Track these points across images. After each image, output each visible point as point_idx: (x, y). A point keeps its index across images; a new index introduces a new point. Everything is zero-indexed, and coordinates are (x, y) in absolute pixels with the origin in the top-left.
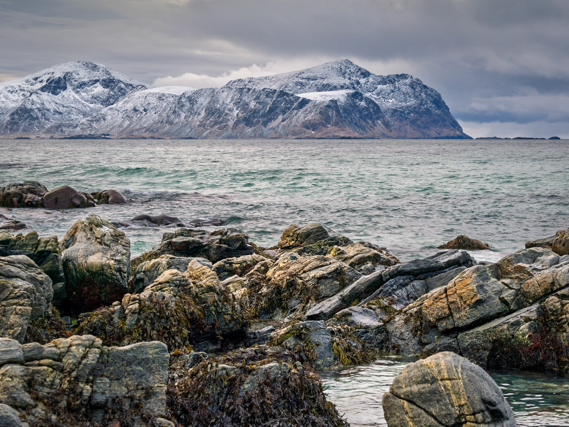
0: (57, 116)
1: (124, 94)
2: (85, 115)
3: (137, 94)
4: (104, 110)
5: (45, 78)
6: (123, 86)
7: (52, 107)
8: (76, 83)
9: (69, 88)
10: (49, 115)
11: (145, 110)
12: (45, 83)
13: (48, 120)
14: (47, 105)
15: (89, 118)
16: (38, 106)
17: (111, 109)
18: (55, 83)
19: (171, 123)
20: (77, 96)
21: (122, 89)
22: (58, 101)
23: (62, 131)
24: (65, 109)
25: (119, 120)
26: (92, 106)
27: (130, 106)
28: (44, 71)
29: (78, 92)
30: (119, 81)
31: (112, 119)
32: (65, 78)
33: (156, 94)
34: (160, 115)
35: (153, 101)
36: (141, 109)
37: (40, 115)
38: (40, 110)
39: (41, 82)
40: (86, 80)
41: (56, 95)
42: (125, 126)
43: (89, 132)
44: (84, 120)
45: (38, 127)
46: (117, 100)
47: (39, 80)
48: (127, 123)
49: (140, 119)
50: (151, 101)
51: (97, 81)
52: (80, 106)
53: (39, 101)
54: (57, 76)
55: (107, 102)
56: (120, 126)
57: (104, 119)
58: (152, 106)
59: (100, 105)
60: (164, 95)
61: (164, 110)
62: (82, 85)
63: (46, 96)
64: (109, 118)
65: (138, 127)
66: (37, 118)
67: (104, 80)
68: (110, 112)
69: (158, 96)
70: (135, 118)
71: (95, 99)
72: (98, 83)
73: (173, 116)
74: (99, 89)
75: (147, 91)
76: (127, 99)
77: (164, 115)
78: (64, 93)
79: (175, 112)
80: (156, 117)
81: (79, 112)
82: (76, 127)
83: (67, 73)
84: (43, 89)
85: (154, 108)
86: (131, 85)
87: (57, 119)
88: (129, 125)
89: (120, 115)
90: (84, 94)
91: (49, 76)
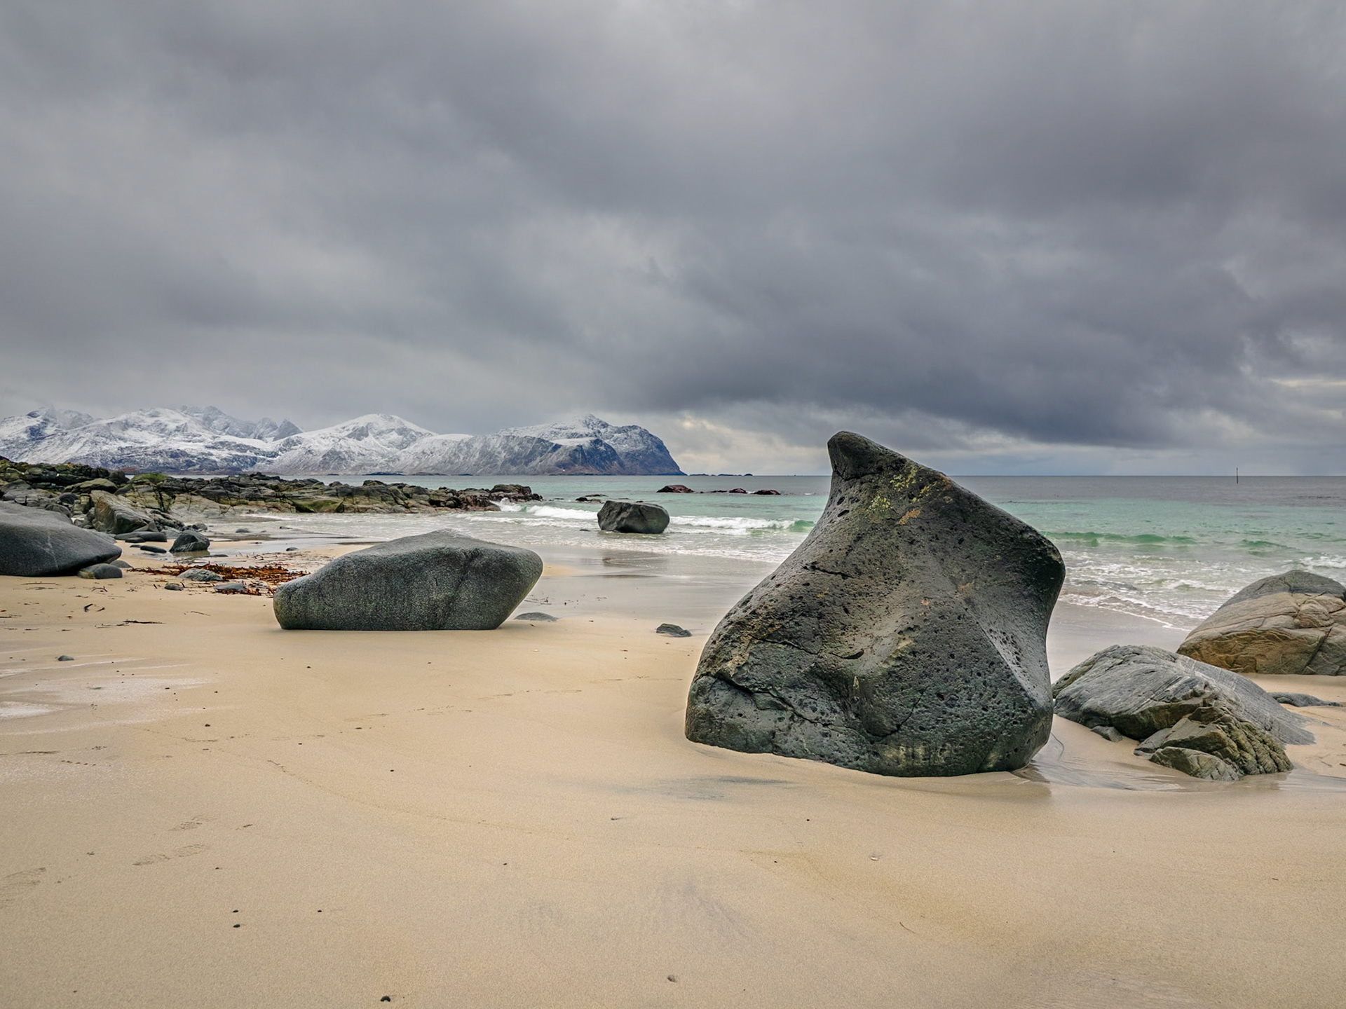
0: (361, 457)
1: (414, 440)
2: (383, 456)
3: (425, 440)
4: (399, 453)
5: (351, 427)
6: (413, 433)
7: (356, 450)
8: (376, 431)
9: (371, 435)
10: (354, 456)
11: (432, 453)
12: (351, 432)
13: (354, 460)
14: (353, 449)
15: (386, 459)
16: (346, 449)
17: (405, 452)
18: (359, 431)
19: (452, 463)
20: (377, 442)
21: (413, 436)
22: (361, 446)
23: (364, 469)
24: (367, 452)
25: (410, 460)
26: (389, 449)
27: (419, 450)
28: (350, 422)
29: (377, 438)
30: (411, 430)
31: (405, 459)
32: (367, 427)
33: (440, 440)
34: (443, 457)
35: (438, 446)
36: (429, 452)
37: (347, 456)
38: (346, 453)
39: (348, 430)
40: (384, 429)
41: (360, 440)
42: (416, 465)
43: (386, 470)
44: (382, 461)
45: (345, 466)
46: (408, 445)
47: (346, 429)
48: (417, 462)
49: (428, 460)
50: (436, 446)
51: (393, 430)
52: (379, 449)
53: (346, 446)
54: (361, 426)
55: (401, 446)
56: (412, 465)
57: (399, 460)
58: (437, 449)
59: (395, 449)
60: (446, 441)
61: (447, 453)
62: (380, 433)
63: (352, 441)
64: (402, 459)
65: (426, 466)
66: (345, 459)
67: (398, 429)
68: (403, 454)
69: (442, 441)
70: (423, 459)
71: (391, 443)
72: (394, 432)
73: (453, 458)
74: (394, 436)
75: (433, 438)
76: (417, 444)
77: (447, 457)
78: (366, 439)
79: (455, 454)
80: (440, 458)
81: (379, 454)
82: (376, 466)
83: (369, 424)
84: (349, 436)
85: (439, 451)
86: (420, 433)
87: (361, 460)
88: (419, 465)
89: (412, 457)
90: (382, 440)
91: (354, 426)
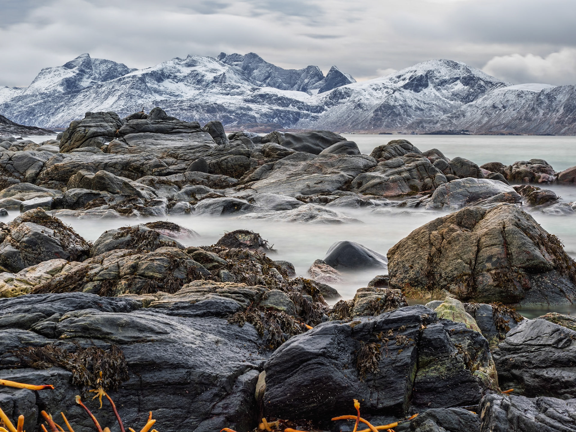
0: (418, 112)
1: (483, 92)
2: (445, 111)
3: (497, 91)
4: (464, 107)
5: (408, 76)
6: (482, 83)
7: (413, 104)
8: (437, 81)
9: (431, 86)
10: (411, 111)
11: (504, 107)
12: (407, 81)
13: (410, 116)
14: (409, 102)
15: (449, 115)
16: (401, 103)
17: (471, 106)
18: (417, 81)
19: (529, 120)
20: (438, 94)
21: (481, 86)
22: (419, 99)
23: (422, 127)
24: (426, 106)
25: (478, 116)
26: (452, 102)
27: (489, 103)
28: (407, 70)
29: (439, 89)
30: (479, 79)
31: (471, 115)
32: (426, 76)
33: (515, 91)
34: (518, 112)
35: (512, 98)
36: (500, 106)
37: (402, 111)
38: (402, 107)
39: (404, 80)
40: (447, 78)
41: (418, 92)
42: (484, 122)
43: (448, 128)
44: (444, 117)
45: (400, 123)
46: (476, 97)
47: (402, 78)
48: (486, 119)
49: (499, 115)
50: (510, 98)
51: (457, 79)
52: (440, 103)
53: (402, 99)
54: (420, 74)
55: (467, 99)
56: (479, 122)
57: (464, 116)
58: (510, 103)
59: (459, 102)
60: (522, 92)
61: (523, 107)
62: (443, 83)
63: (408, 94)
64: (468, 114)
65: (496, 123)
66: (399, 114)
67: (464, 78)
68: (469, 108)
69: (517, 93)
70: (494, 115)
71: (455, 96)
72: (458, 82)
73: (531, 113)
74: (459, 87)
75: (506, 89)
76: (486, 96)
77: (523, 111)
78: (425, 90)
79: (533, 109)
80: (514, 114)
81: (440, 108)
82: (436, 123)
83: (429, 72)
84: (405, 87)
85: (513, 105)
86: (491, 83)
87: (419, 116)
88: (488, 121)
89: (480, 112)
90: (444, 92)
91: (412, 74)
